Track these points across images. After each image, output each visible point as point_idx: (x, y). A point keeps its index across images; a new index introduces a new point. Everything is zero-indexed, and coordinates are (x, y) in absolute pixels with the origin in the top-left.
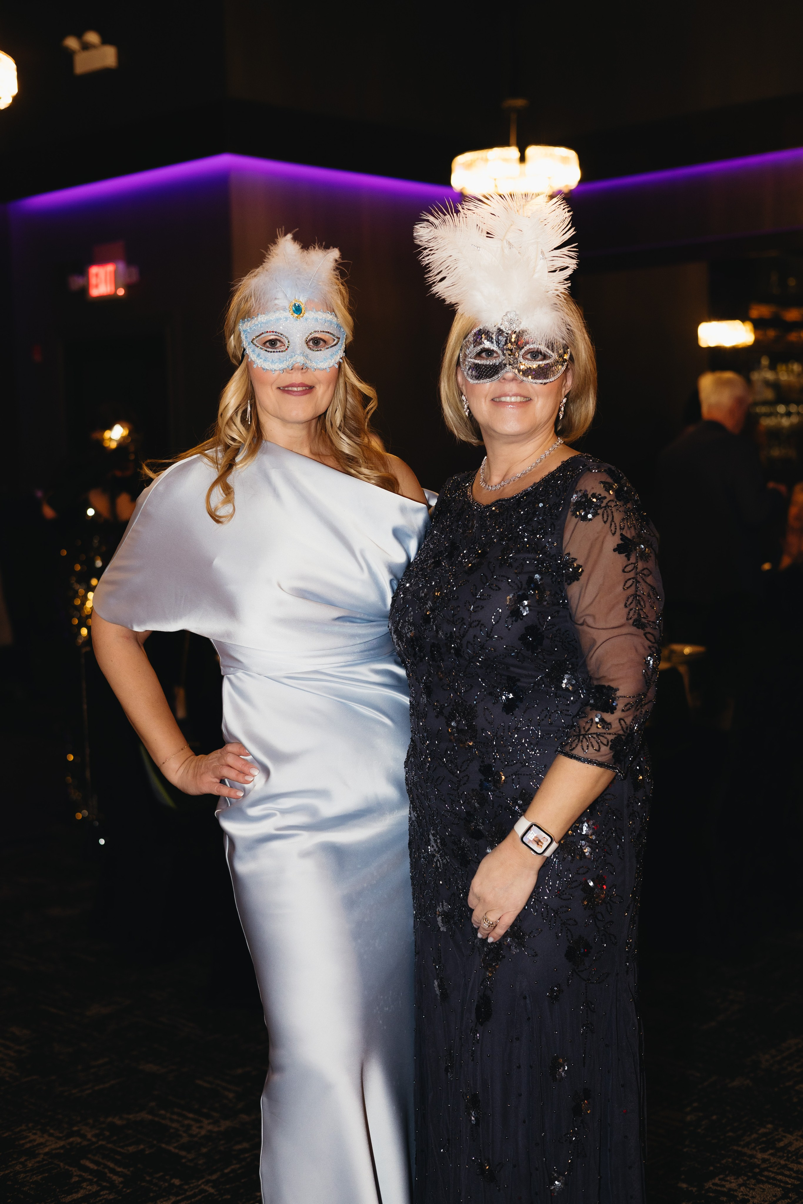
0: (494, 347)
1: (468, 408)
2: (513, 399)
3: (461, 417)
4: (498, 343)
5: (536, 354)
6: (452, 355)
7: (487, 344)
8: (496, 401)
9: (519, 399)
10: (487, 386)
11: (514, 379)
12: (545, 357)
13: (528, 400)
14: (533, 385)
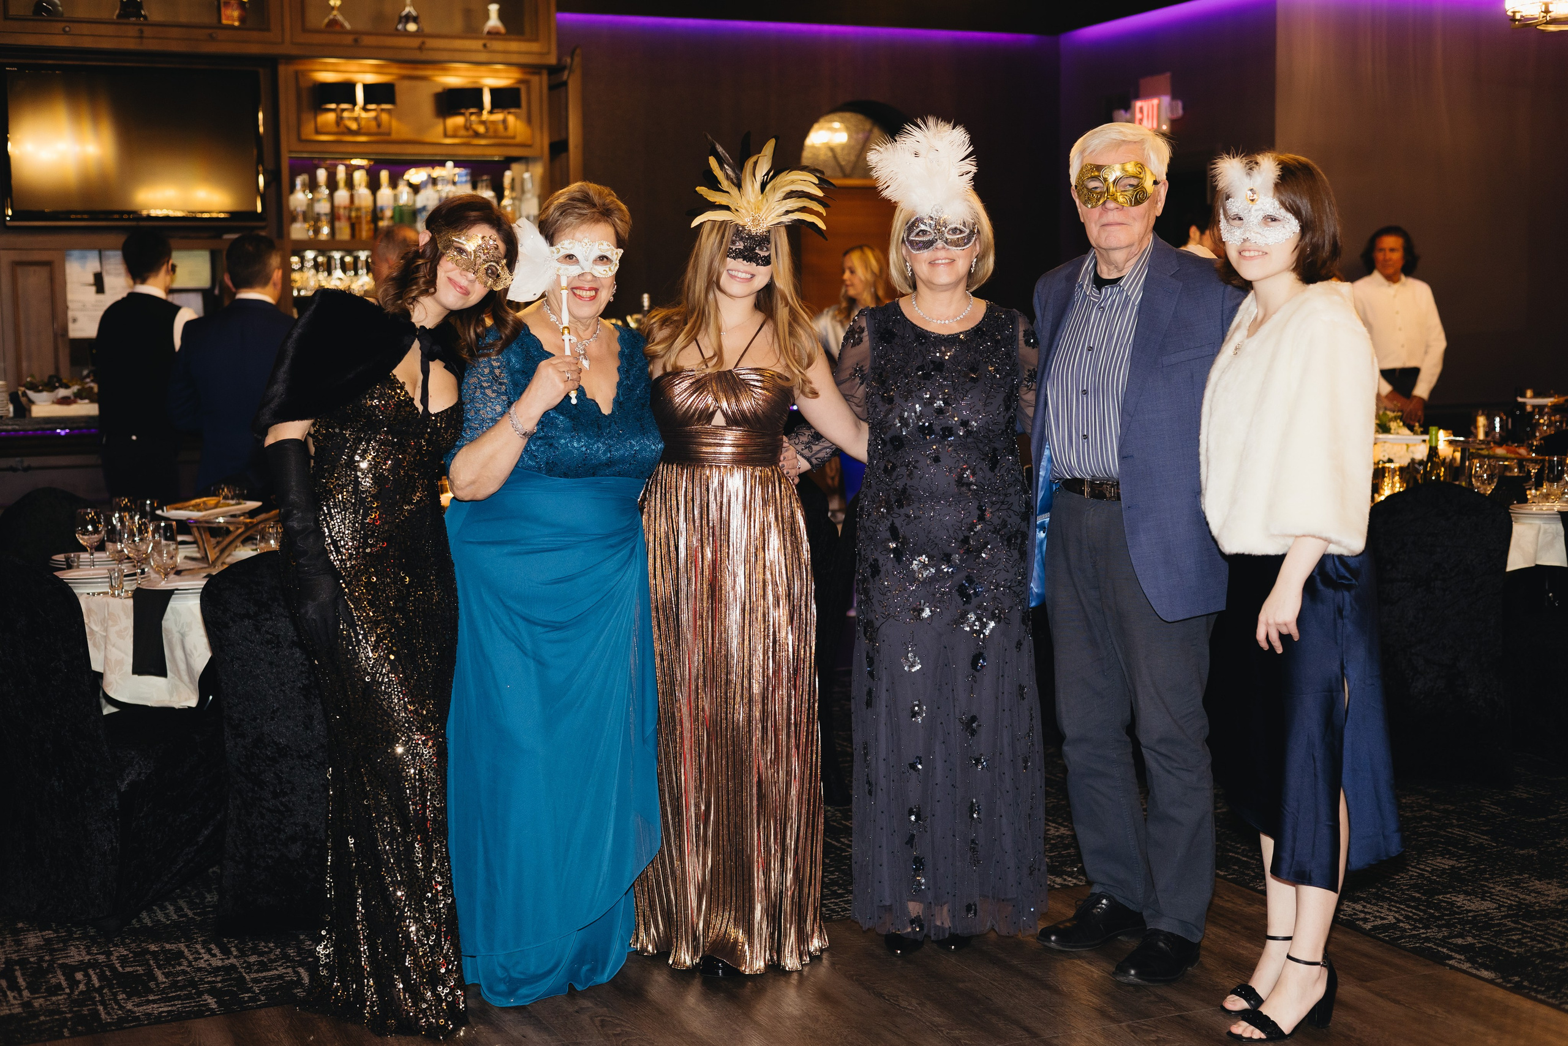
0: (928, 229)
1: (911, 270)
2: (943, 261)
3: (906, 278)
4: (930, 225)
5: (955, 230)
6: (899, 235)
7: (923, 227)
8: (932, 263)
9: (947, 261)
10: (925, 254)
11: (944, 248)
12: (961, 232)
13: (953, 261)
14: (956, 251)
